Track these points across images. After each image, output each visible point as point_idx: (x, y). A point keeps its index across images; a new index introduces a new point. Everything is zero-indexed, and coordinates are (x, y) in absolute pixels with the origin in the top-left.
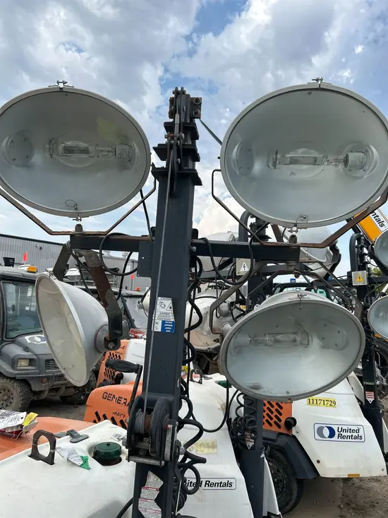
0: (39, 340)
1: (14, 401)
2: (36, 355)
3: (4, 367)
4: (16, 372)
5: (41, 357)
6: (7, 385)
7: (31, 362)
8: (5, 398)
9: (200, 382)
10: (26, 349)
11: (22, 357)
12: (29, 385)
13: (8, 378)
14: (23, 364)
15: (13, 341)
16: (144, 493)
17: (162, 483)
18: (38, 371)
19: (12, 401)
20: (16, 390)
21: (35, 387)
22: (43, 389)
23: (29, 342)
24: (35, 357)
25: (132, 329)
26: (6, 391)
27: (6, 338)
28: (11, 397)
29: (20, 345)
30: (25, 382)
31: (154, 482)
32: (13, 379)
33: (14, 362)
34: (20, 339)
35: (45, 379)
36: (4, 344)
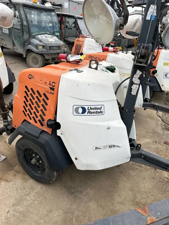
0: (45, 37)
1: (40, 63)
2: (45, 44)
3: (33, 48)
4: (38, 51)
5: (47, 45)
6: (35, 56)
7: (43, 47)
8: (36, 61)
9: (126, 53)
10: (40, 41)
11: (39, 44)
12: (44, 56)
13: (35, 53)
14: (40, 47)
15: (34, 37)
16: (135, 76)
17: (141, 73)
18: (46, 51)
19: (38, 62)
20: (40, 58)
21: (47, 57)
22: (49, 58)
23: (41, 38)
24: (45, 45)
25: (81, 35)
26: (36, 59)
27: (31, 36)
28: (38, 61)
29: (37, 39)
30: (42, 55)
31: (139, 73)
32: (38, 54)
33: (37, 46)
34: (37, 36)
35: (50, 55)
36: (31, 38)
